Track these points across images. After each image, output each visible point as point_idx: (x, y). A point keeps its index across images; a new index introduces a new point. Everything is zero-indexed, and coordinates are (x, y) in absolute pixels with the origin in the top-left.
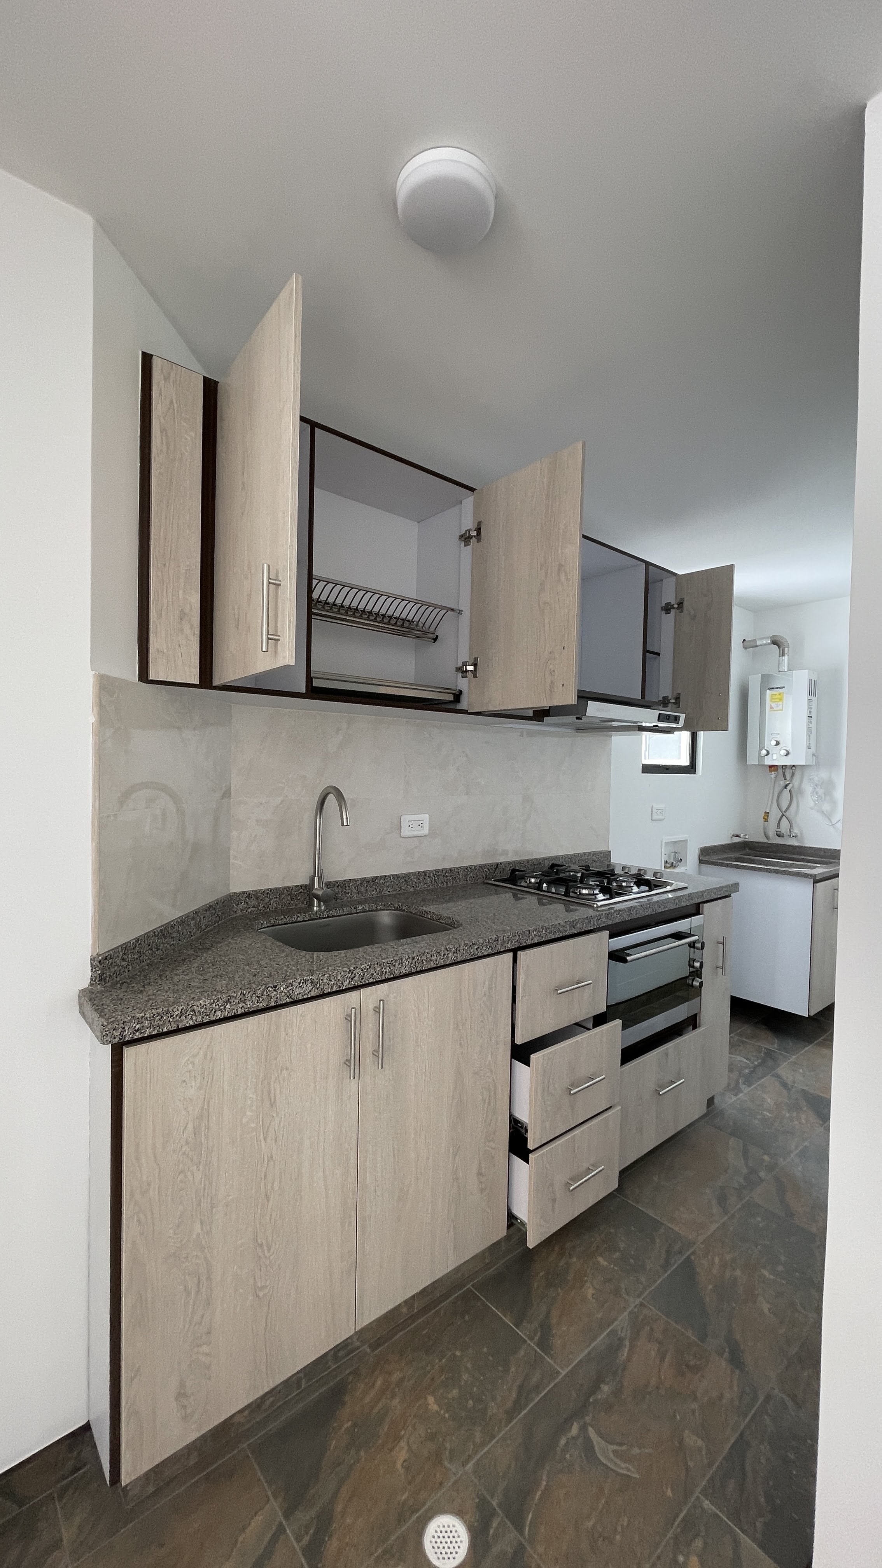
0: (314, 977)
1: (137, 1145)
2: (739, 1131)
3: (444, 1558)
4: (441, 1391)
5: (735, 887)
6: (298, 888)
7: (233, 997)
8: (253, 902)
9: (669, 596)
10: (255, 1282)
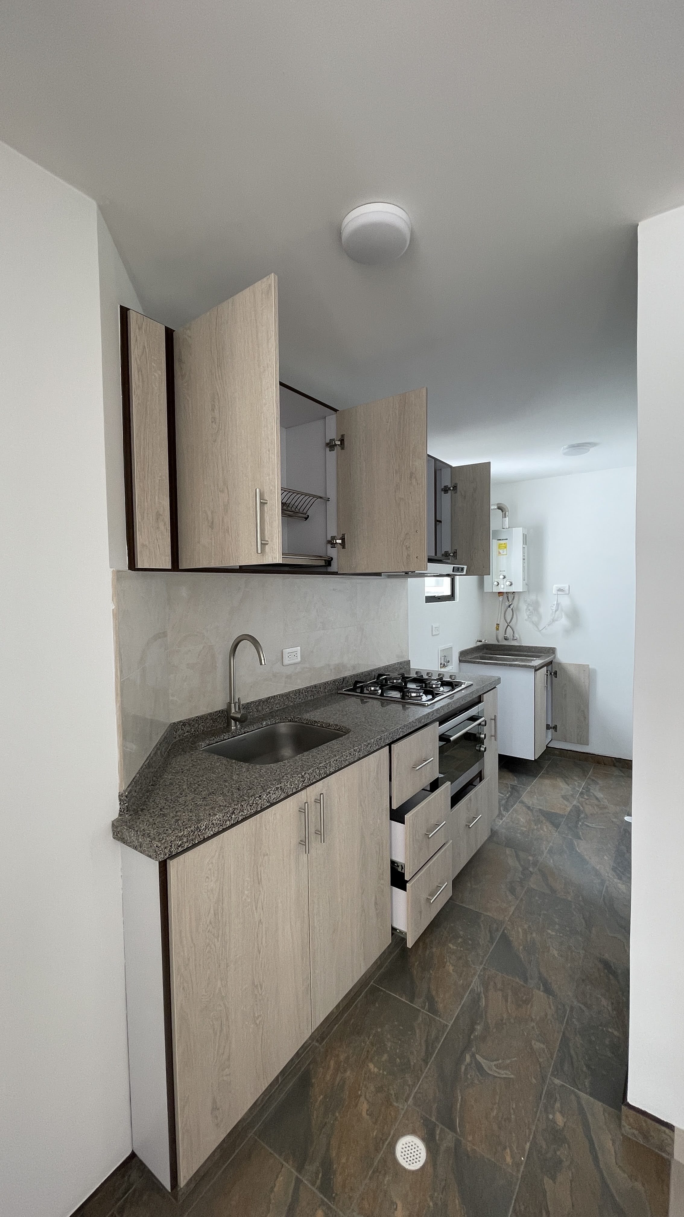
0: (282, 785)
1: (181, 932)
2: (510, 843)
3: (413, 1163)
4: (376, 1058)
5: (498, 680)
6: (217, 713)
7: (236, 808)
8: (187, 728)
9: (446, 481)
10: (254, 1014)
